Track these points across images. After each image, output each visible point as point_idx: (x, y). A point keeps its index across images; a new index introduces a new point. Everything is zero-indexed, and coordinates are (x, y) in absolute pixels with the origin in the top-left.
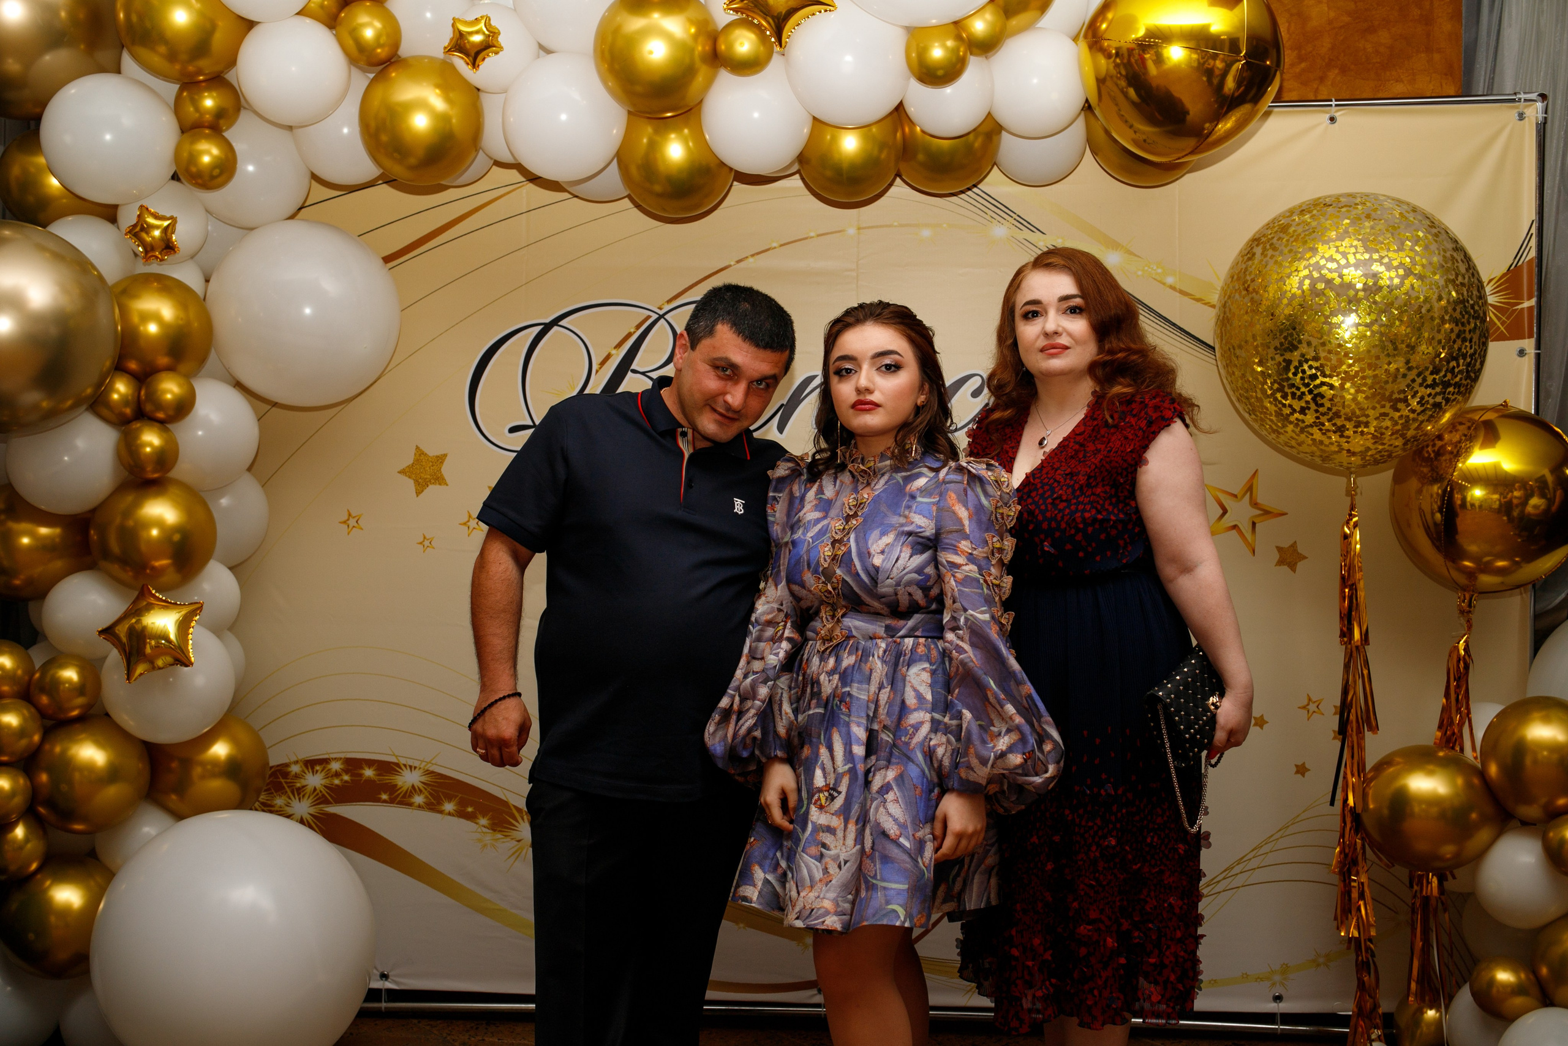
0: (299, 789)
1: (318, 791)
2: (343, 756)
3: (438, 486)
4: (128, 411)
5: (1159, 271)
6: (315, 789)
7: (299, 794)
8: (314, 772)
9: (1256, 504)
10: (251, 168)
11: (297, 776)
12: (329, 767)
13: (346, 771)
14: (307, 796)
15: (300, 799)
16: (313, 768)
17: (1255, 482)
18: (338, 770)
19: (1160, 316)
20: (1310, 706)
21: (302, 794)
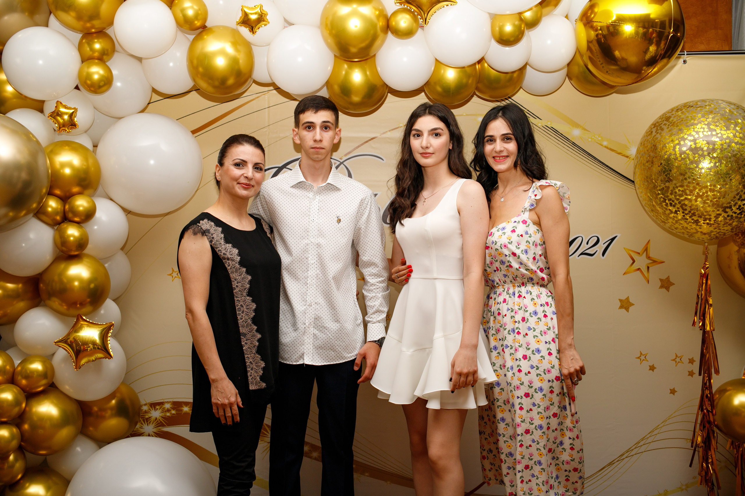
0: (147, 419)
1: (158, 420)
2: (171, 400)
4: (58, 218)
5: (600, 138)
6: (156, 419)
7: (147, 422)
8: (156, 410)
9: (649, 257)
10: (120, 84)
11: (146, 412)
12: (164, 406)
13: (173, 409)
14: (152, 423)
15: (148, 424)
16: (155, 408)
17: (648, 246)
18: (169, 408)
19: (600, 162)
20: (677, 359)
21: (149, 421)
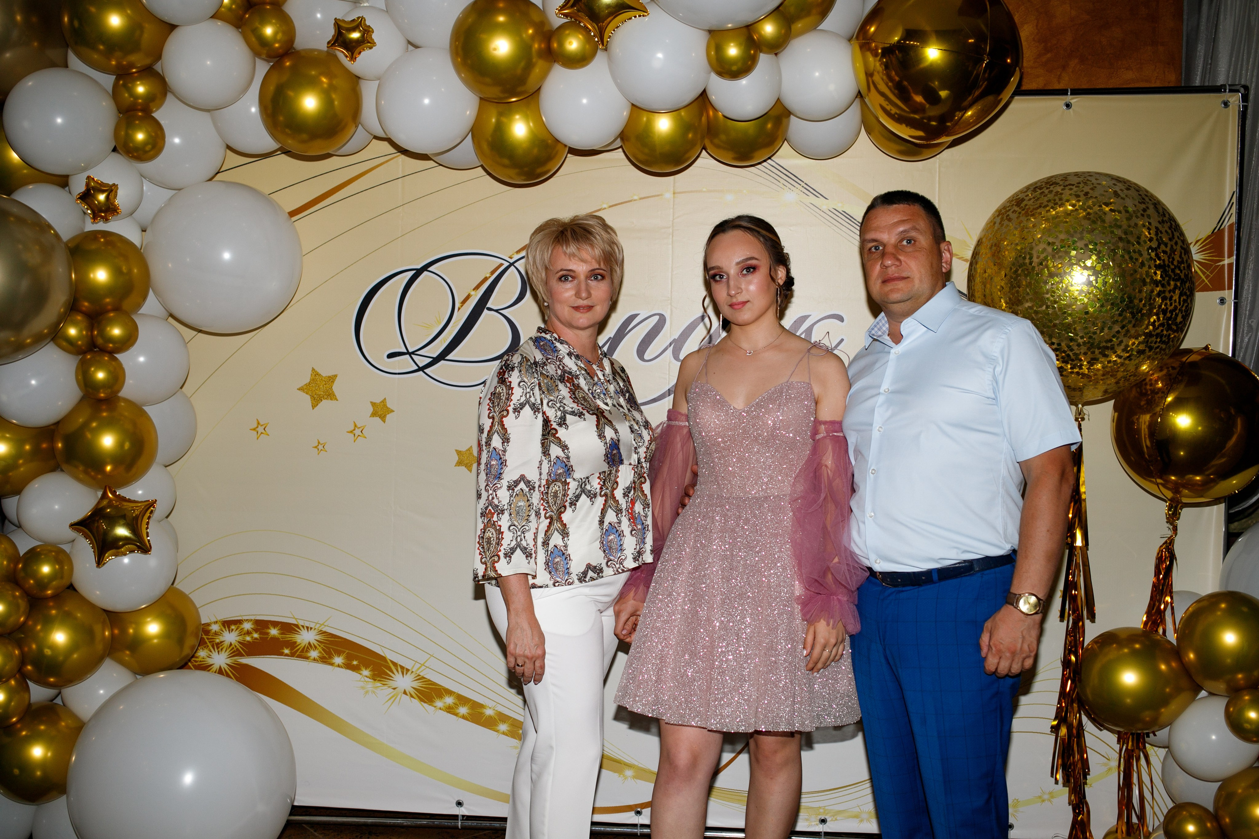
0: (218, 644)
1: (233, 646)
2: (253, 618)
3: (329, 401)
4: (83, 346)
7: (218, 648)
8: (230, 631)
10: (177, 140)
11: (216, 634)
12: (242, 626)
13: (256, 630)
14: (224, 650)
15: (218, 652)
16: (229, 627)
18: (250, 629)
21: (220, 648)
